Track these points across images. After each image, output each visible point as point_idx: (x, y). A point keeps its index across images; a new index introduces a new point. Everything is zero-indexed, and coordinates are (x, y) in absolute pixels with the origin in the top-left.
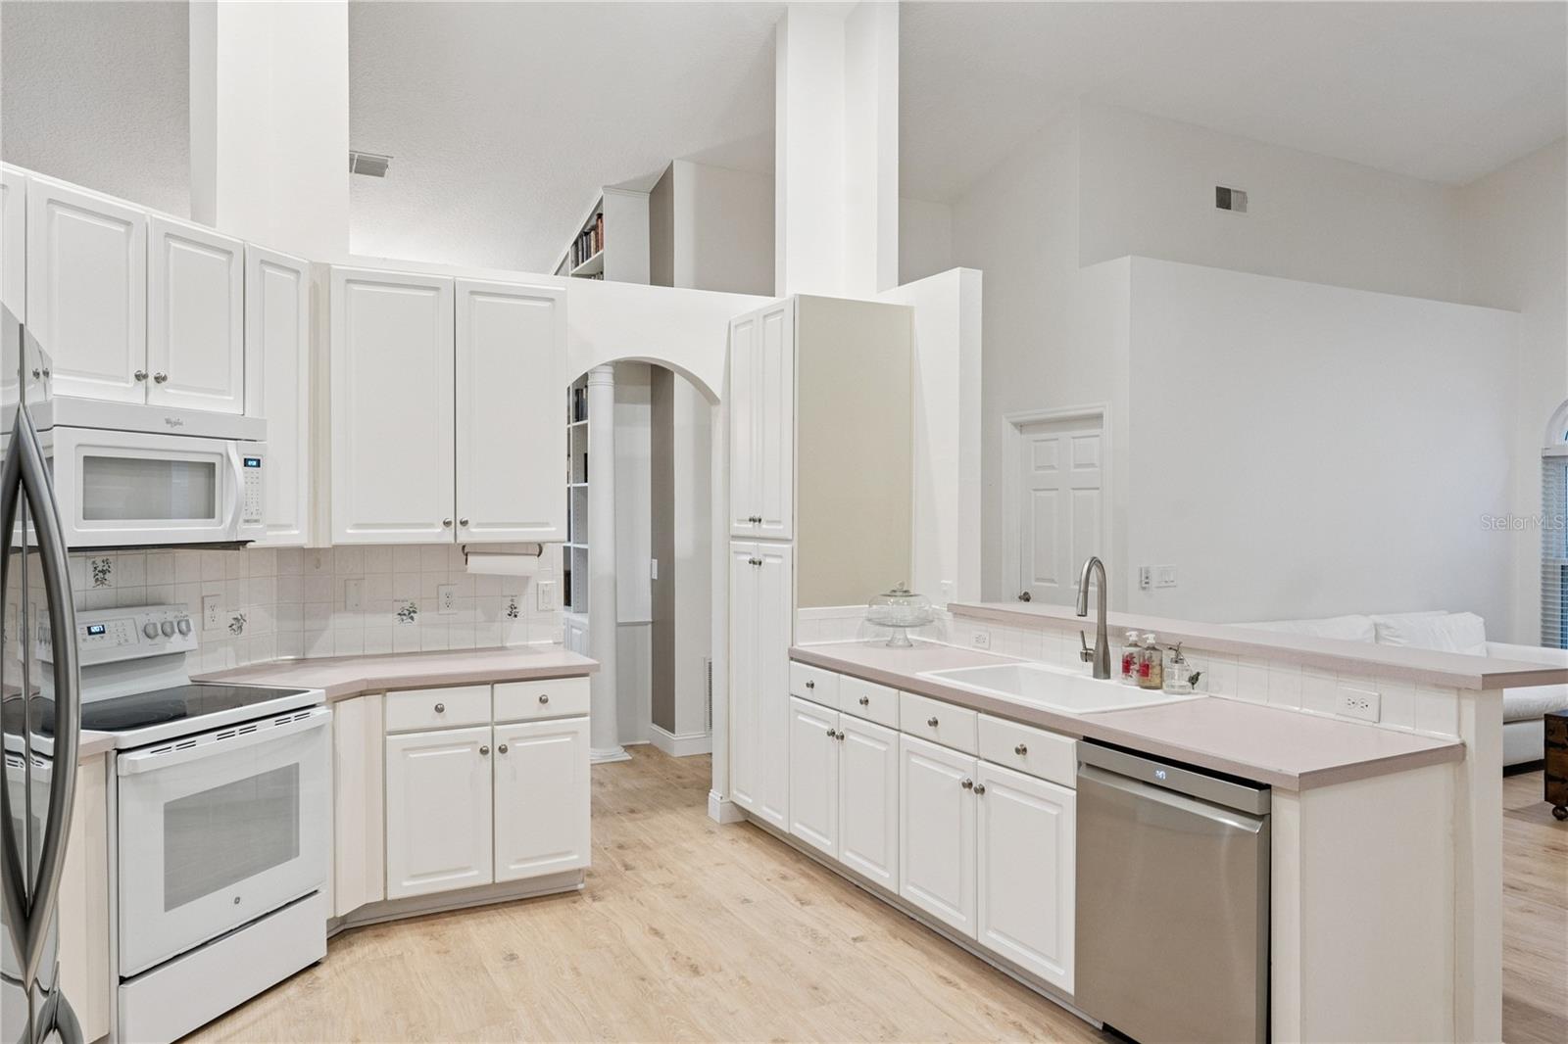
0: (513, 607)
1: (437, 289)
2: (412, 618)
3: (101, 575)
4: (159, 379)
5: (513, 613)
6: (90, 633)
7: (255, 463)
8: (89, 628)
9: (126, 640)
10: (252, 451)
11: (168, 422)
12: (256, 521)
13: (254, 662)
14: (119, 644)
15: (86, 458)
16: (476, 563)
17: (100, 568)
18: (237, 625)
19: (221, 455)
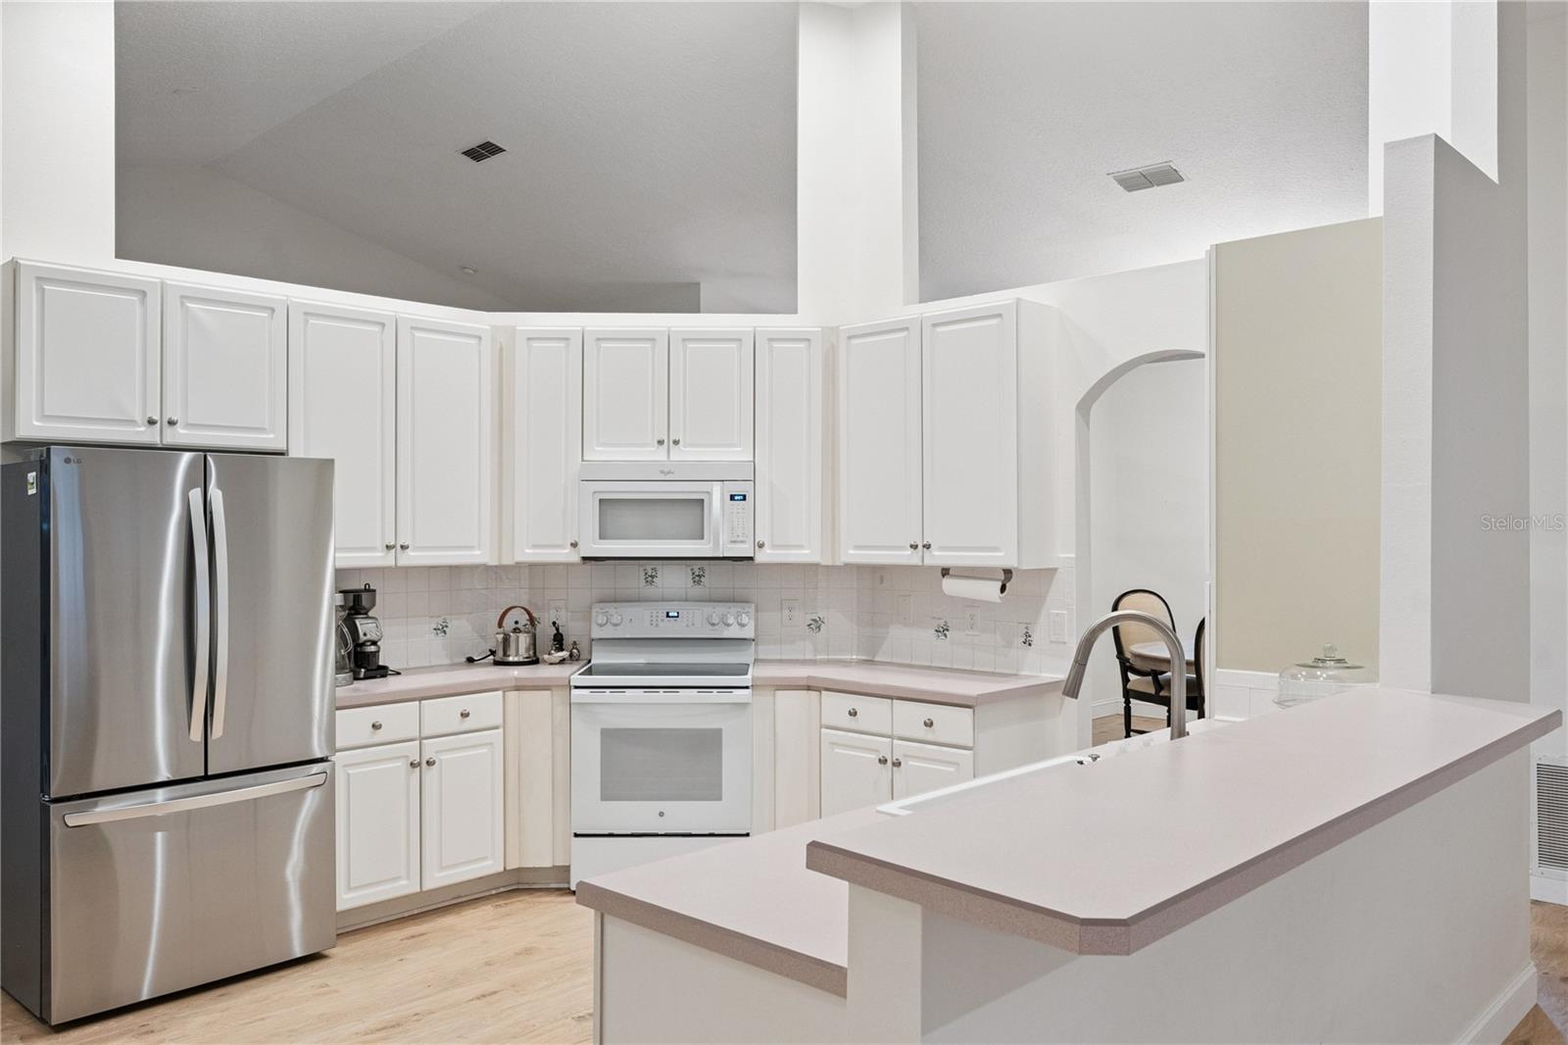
0: (1028, 635)
1: (907, 329)
2: (945, 635)
3: (698, 578)
4: (676, 442)
5: (1028, 643)
6: (668, 616)
7: (739, 498)
8: (668, 613)
9: (693, 624)
10: (737, 488)
11: (662, 472)
12: (742, 542)
13: (830, 657)
14: (687, 626)
15: (600, 500)
16: (949, 585)
17: (697, 573)
18: (816, 625)
19: (708, 493)
